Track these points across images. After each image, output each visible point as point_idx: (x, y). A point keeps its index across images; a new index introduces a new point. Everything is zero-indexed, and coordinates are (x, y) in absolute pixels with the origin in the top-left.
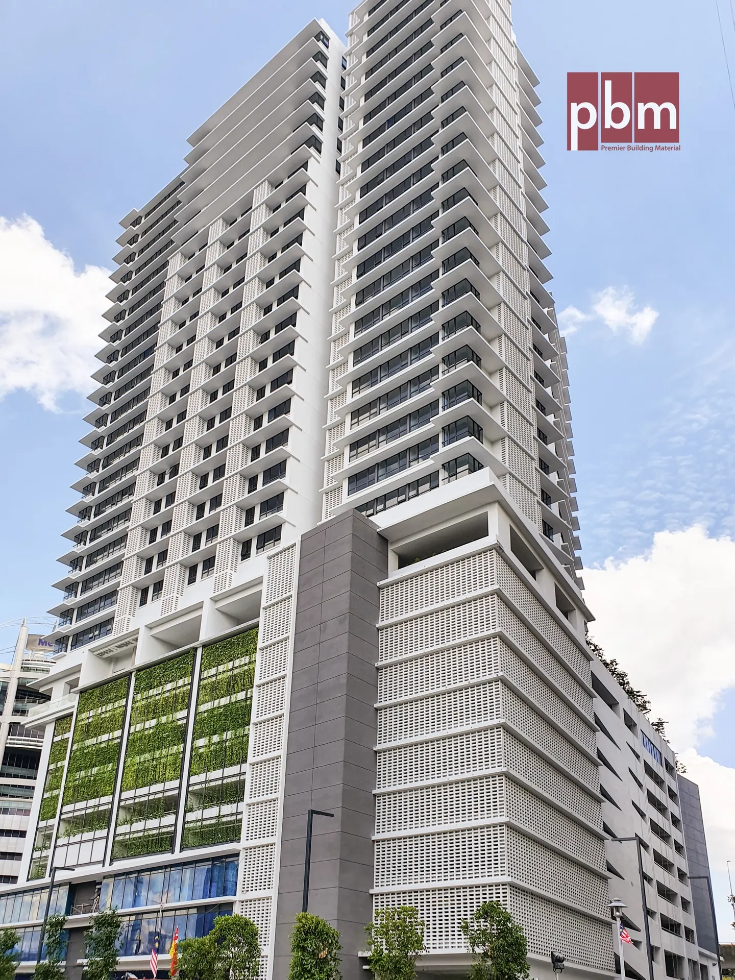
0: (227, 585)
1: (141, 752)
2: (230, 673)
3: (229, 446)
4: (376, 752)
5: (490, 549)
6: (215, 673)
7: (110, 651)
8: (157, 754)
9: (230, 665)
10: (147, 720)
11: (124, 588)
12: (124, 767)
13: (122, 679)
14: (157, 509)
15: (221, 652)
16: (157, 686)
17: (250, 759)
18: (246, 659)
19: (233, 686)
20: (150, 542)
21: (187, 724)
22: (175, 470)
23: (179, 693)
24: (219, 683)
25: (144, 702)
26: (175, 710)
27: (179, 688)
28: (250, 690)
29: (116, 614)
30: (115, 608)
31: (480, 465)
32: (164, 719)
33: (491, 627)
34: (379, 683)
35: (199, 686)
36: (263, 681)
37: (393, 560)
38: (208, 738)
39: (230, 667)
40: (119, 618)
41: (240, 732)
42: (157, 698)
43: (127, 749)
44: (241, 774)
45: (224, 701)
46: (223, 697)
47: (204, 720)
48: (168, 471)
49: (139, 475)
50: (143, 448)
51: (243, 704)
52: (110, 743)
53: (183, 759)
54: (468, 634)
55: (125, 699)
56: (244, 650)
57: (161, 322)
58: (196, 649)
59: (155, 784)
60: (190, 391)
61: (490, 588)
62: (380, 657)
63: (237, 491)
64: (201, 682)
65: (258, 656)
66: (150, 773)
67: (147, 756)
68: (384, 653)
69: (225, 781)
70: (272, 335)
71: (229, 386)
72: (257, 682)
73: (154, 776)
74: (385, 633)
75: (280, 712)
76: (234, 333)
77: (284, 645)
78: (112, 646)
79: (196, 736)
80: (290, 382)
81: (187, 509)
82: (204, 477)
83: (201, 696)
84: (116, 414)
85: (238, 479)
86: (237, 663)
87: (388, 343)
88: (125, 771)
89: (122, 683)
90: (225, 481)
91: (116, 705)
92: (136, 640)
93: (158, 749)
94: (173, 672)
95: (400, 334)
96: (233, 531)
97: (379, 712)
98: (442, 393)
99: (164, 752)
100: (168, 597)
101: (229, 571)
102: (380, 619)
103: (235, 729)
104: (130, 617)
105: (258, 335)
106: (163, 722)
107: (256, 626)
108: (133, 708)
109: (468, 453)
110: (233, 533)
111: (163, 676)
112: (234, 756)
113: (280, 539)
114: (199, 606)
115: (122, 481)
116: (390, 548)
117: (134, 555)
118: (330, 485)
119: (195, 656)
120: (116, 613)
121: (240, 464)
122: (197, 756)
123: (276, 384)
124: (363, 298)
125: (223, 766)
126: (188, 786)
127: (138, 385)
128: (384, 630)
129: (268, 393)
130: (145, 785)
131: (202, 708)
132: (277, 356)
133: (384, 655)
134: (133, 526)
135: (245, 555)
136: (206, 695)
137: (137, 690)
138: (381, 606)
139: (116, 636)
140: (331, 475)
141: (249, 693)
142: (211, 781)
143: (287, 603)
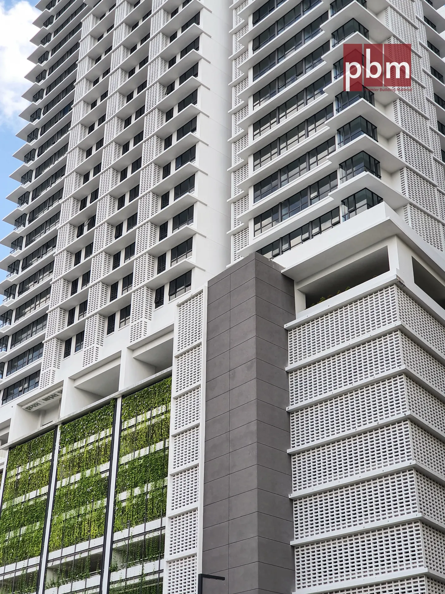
0: (142, 334)
1: (67, 508)
2: (148, 423)
3: (140, 195)
4: (292, 500)
5: (391, 284)
6: (134, 423)
7: (37, 404)
8: (82, 510)
9: (148, 415)
10: (73, 475)
11: (49, 341)
12: (51, 525)
13: (48, 433)
14: (77, 261)
15: (139, 402)
16: (81, 439)
17: (170, 512)
18: (162, 409)
19: (152, 436)
20: (72, 294)
21: (110, 477)
22: (92, 222)
23: (102, 445)
24: (138, 433)
25: (69, 456)
26: (98, 462)
27: (101, 439)
28: (167, 440)
29: (42, 368)
30: (41, 360)
31: (379, 199)
32: (88, 473)
33: (397, 365)
34: (291, 427)
35: (120, 437)
36: (179, 430)
37: (299, 300)
38: (130, 491)
39: (148, 417)
40: (45, 371)
41: (160, 483)
42: (82, 451)
43: (53, 506)
44: (162, 528)
45: (144, 452)
46: (142, 448)
47: (125, 472)
48: (86, 224)
49: (60, 228)
50: (63, 202)
51: (162, 454)
52: (37, 500)
53: (107, 514)
54: (375, 373)
55: (51, 454)
56: (161, 399)
57: (77, 81)
58: (115, 399)
59: (81, 542)
60: (104, 145)
61: (393, 325)
62: (291, 400)
63: (148, 239)
64: (122, 433)
65: (173, 405)
66: (76, 531)
67: (73, 512)
68: (295, 396)
69: (147, 537)
70: (177, 86)
71: (139, 138)
72: (172, 431)
73: (80, 533)
74: (294, 376)
75: (195, 463)
76: (142, 86)
77: (196, 393)
78: (39, 399)
79: (119, 489)
80: (194, 130)
81: (103, 259)
82: (118, 227)
83: (122, 447)
84: (40, 169)
85: (149, 228)
86: (155, 412)
87: (285, 85)
88: (52, 529)
89: (48, 437)
90: (137, 230)
91: (43, 459)
92: (61, 392)
93: (83, 505)
94: (95, 424)
95: (295, 76)
96: (146, 279)
97: (292, 457)
98: (338, 130)
99: (88, 508)
100: (88, 348)
101: (143, 319)
102: (289, 362)
103: (155, 480)
104: (54, 369)
105: (164, 86)
106: (87, 476)
107: (169, 375)
108: (58, 462)
109: (366, 188)
110: (147, 281)
111: (86, 428)
112: (155, 509)
113: (190, 285)
114: (117, 356)
115: (47, 233)
116: (296, 288)
117: (57, 308)
118: (238, 227)
119: (115, 406)
120: (42, 365)
121: (150, 212)
122: (119, 511)
123: (182, 132)
124: (260, 44)
125: (145, 520)
126: (112, 542)
127: (58, 141)
128: (294, 373)
129: (174, 142)
130: (71, 544)
131: (124, 460)
132: (182, 105)
133: (295, 399)
134: (56, 279)
135: (159, 302)
136: (126, 446)
137: (63, 443)
138: (289, 348)
139: (43, 389)
140: (237, 217)
141: (167, 443)
142: (134, 537)
143: (197, 351)
